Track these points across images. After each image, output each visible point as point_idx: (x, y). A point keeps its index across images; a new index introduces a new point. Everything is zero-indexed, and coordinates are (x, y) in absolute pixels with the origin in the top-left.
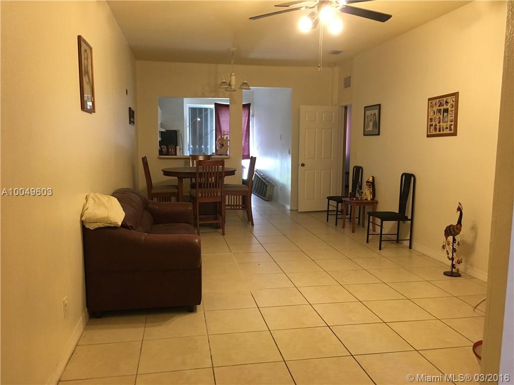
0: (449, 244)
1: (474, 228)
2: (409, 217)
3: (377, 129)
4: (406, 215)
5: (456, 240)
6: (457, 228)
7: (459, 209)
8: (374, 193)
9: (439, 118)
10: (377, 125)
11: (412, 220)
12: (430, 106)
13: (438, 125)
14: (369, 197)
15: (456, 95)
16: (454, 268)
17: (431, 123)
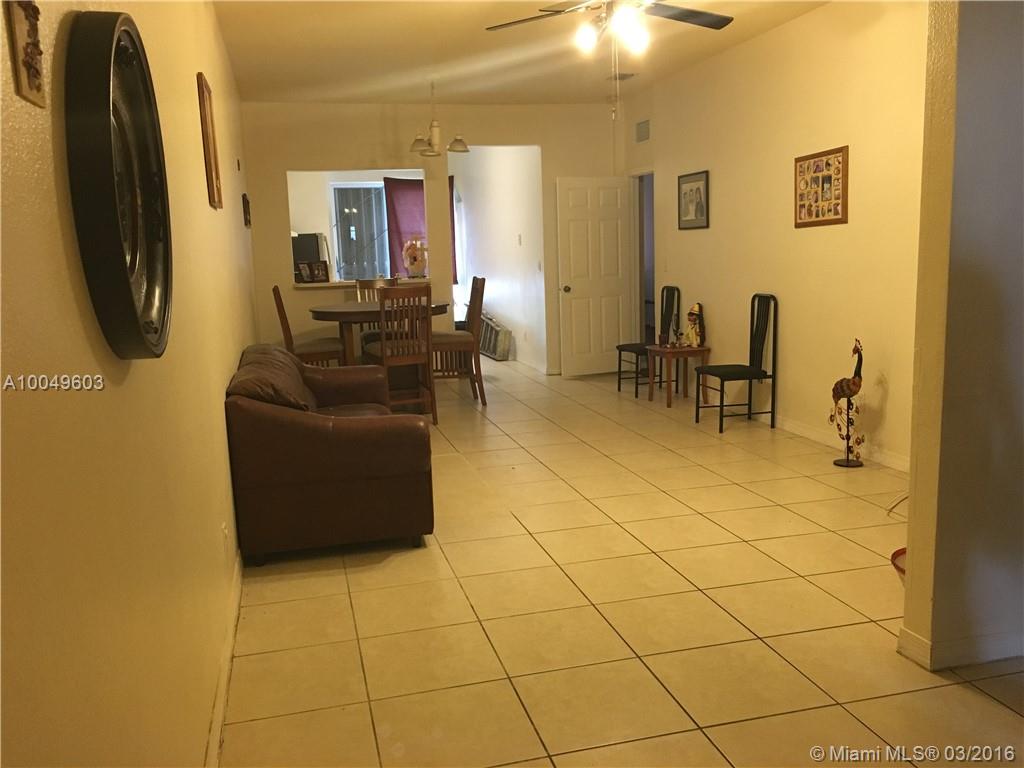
0: (840, 413)
1: (882, 382)
2: (770, 373)
3: (704, 218)
4: (763, 368)
5: (852, 404)
6: (854, 383)
7: (857, 351)
8: (702, 334)
9: (816, 193)
10: (704, 209)
11: (774, 377)
12: (799, 172)
13: (814, 205)
14: (695, 342)
15: (843, 151)
16: (852, 452)
17: (802, 203)
